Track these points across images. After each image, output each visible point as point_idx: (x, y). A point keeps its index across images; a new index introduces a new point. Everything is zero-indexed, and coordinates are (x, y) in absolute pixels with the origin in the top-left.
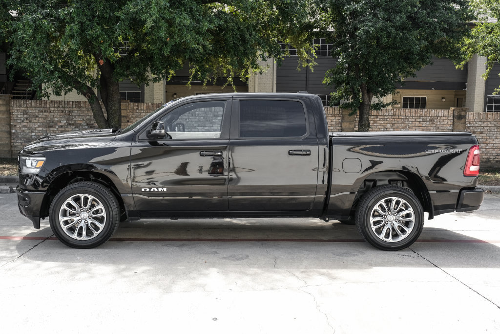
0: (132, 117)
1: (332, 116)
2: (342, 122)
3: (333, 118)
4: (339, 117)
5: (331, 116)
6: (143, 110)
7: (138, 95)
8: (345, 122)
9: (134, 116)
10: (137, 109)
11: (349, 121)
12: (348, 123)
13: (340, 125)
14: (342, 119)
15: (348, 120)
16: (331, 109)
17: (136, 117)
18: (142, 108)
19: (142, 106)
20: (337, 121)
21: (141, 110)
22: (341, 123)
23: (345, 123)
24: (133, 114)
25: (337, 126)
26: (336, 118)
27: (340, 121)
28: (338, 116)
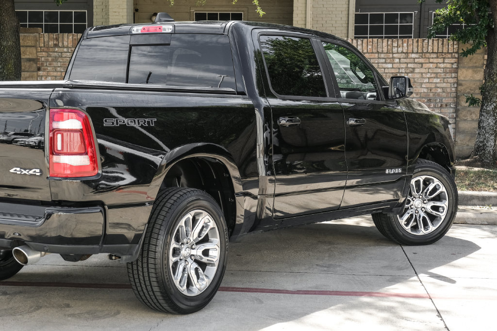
0: (47, 61)
1: (437, 57)
2: (457, 68)
3: (440, 60)
4: (452, 58)
5: (435, 56)
6: (67, 47)
7: (80, 17)
8: (464, 68)
9: (50, 59)
10: (56, 46)
11: (473, 67)
12: (470, 71)
13: (453, 75)
14: (458, 63)
15: (470, 65)
16: (435, 43)
17: (53, 60)
18: (65, 44)
19: (66, 39)
20: (449, 66)
21: (63, 47)
22: (456, 71)
23: (464, 70)
24: (49, 56)
25: (448, 75)
26: (446, 61)
27: (455, 66)
28: (449, 56)
